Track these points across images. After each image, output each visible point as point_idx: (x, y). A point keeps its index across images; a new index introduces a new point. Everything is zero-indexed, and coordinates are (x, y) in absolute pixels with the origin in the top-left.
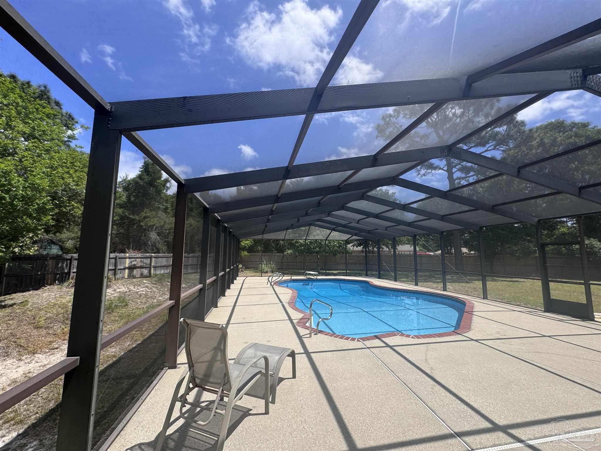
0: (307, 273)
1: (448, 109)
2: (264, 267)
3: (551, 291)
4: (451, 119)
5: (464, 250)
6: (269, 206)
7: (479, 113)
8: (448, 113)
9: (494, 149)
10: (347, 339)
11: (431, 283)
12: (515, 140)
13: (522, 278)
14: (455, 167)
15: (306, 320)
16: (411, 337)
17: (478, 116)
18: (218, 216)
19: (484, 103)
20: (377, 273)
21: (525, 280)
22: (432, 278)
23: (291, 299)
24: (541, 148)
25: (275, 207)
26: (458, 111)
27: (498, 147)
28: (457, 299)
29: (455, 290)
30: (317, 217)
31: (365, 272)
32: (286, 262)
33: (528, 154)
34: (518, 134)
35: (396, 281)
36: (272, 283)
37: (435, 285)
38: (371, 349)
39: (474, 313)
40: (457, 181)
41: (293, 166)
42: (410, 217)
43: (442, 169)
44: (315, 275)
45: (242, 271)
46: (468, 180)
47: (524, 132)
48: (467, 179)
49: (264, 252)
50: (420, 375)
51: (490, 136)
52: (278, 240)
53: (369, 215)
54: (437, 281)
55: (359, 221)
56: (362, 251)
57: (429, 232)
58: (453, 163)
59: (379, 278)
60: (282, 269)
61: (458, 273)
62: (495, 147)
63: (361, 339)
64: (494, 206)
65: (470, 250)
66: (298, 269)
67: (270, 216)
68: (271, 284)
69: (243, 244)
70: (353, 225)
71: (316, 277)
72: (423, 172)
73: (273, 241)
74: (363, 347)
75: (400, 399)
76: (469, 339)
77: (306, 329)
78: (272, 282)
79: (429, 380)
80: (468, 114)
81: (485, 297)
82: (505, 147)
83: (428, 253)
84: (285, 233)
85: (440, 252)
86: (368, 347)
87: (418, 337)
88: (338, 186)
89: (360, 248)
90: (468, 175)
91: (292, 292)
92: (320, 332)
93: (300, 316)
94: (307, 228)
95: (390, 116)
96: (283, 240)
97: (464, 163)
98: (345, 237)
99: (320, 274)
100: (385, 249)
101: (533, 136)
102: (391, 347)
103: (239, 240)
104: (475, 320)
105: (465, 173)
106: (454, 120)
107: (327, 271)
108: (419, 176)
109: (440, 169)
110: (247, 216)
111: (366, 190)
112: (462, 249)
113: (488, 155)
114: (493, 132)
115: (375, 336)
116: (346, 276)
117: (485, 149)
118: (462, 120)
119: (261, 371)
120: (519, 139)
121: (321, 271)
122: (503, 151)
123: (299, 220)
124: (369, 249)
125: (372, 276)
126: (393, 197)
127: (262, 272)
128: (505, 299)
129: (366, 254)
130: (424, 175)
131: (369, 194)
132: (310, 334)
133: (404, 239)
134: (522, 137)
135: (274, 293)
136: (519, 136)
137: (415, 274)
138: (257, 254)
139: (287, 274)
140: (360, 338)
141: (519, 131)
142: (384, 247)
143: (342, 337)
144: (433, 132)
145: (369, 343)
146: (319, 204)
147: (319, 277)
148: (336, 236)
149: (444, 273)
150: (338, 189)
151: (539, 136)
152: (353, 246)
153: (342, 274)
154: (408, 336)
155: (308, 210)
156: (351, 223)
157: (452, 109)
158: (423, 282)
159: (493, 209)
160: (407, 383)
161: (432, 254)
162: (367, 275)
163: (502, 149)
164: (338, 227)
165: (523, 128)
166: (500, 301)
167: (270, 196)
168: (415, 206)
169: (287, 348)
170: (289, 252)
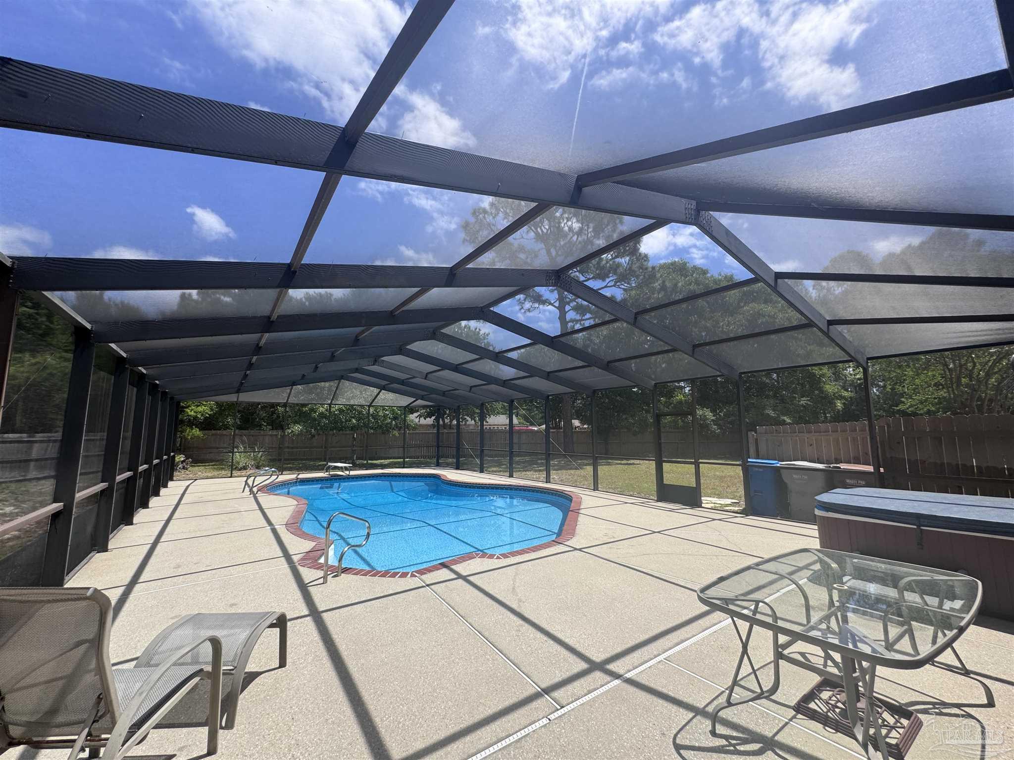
0: (329, 467)
1: (563, 220)
2: (239, 457)
3: (665, 475)
4: (566, 235)
5: (576, 423)
6: (252, 338)
7: (600, 234)
8: (563, 225)
9: (614, 286)
10: (394, 575)
11: (531, 472)
12: (637, 277)
13: (638, 459)
14: (568, 303)
15: (319, 552)
16: (495, 557)
17: (599, 238)
18: (119, 350)
19: (606, 221)
20: (455, 460)
21: (641, 462)
22: (534, 464)
23: (293, 517)
24: (663, 293)
25: (263, 341)
26: (576, 226)
27: (618, 284)
28: (562, 492)
29: (561, 481)
30: (353, 364)
31: (435, 460)
32: (288, 447)
33: (649, 298)
34: (641, 271)
35: (482, 471)
36: (255, 489)
37: (536, 475)
38: (432, 587)
39: (581, 511)
40: (570, 324)
41: (303, 264)
42: (507, 372)
43: (552, 305)
44: (346, 469)
45: (184, 468)
46: (584, 324)
47: (646, 269)
48: (582, 322)
49: (240, 428)
50: (503, 615)
51: (611, 267)
52: (273, 405)
53: (444, 365)
54: (540, 468)
55: (427, 374)
56: (433, 426)
57: (532, 395)
58: (566, 297)
59: (457, 468)
60: (280, 460)
61: (565, 456)
62: (616, 282)
63: (418, 572)
64: (609, 362)
65: (583, 423)
66: (315, 460)
67: (255, 358)
68: (251, 490)
69: (192, 413)
70: (418, 381)
71: (347, 472)
72: (527, 305)
73: (262, 407)
74: (421, 585)
75: (470, 659)
76: (572, 549)
77: (318, 569)
78: (253, 487)
79: (515, 618)
80: (587, 232)
81: (596, 489)
82: (626, 285)
83: (530, 428)
84: (289, 391)
85: (544, 426)
86: (428, 583)
87: (505, 556)
88: (392, 312)
89: (430, 421)
90: (583, 318)
91: (295, 503)
92: (346, 570)
93: (308, 545)
94: (334, 384)
95: (485, 211)
96: (285, 405)
97: (579, 300)
98: (405, 401)
99: (356, 466)
100: (471, 422)
101: (655, 276)
102: (465, 578)
103: (179, 403)
104: (583, 521)
105: (581, 314)
106: (569, 237)
107: (369, 462)
108: (523, 311)
109: (551, 304)
110: (197, 354)
111: (441, 323)
112: (573, 421)
113: (607, 293)
114: (614, 262)
115: (440, 564)
116: (404, 467)
117: (604, 284)
118: (580, 239)
119: (201, 670)
120: (641, 277)
121: (358, 462)
122: (624, 289)
123: (316, 367)
124: (444, 421)
125: (447, 466)
126: (486, 341)
127: (233, 468)
128: (618, 488)
129: (438, 430)
130: (529, 310)
131: (443, 331)
132: (325, 578)
133: (499, 405)
134: (644, 276)
135: (256, 507)
136: (642, 273)
137: (510, 460)
138: (225, 432)
139: (290, 469)
140: (415, 572)
141: (641, 267)
142: (468, 418)
143: (384, 574)
144: (542, 249)
145: (429, 578)
146: (356, 340)
147: (353, 473)
148: (388, 398)
149: (548, 457)
150: (390, 316)
151: (661, 276)
152: (420, 416)
153: (397, 466)
154: (491, 556)
155: (336, 351)
156: (414, 377)
157: (568, 221)
158: (520, 471)
159: (608, 366)
160: (483, 631)
161: (536, 429)
162: (438, 465)
163: (623, 287)
164: (392, 383)
165: (645, 263)
166: (613, 491)
167: (254, 318)
168: (514, 355)
169: (269, 613)
170: (298, 428)
